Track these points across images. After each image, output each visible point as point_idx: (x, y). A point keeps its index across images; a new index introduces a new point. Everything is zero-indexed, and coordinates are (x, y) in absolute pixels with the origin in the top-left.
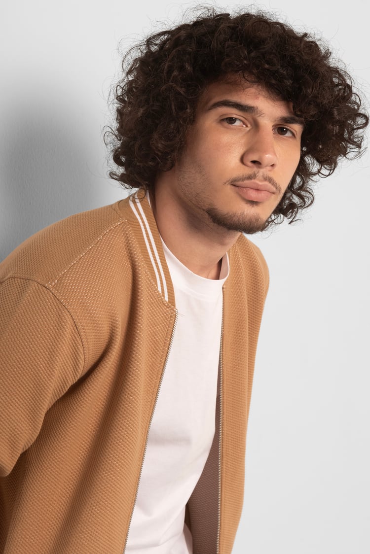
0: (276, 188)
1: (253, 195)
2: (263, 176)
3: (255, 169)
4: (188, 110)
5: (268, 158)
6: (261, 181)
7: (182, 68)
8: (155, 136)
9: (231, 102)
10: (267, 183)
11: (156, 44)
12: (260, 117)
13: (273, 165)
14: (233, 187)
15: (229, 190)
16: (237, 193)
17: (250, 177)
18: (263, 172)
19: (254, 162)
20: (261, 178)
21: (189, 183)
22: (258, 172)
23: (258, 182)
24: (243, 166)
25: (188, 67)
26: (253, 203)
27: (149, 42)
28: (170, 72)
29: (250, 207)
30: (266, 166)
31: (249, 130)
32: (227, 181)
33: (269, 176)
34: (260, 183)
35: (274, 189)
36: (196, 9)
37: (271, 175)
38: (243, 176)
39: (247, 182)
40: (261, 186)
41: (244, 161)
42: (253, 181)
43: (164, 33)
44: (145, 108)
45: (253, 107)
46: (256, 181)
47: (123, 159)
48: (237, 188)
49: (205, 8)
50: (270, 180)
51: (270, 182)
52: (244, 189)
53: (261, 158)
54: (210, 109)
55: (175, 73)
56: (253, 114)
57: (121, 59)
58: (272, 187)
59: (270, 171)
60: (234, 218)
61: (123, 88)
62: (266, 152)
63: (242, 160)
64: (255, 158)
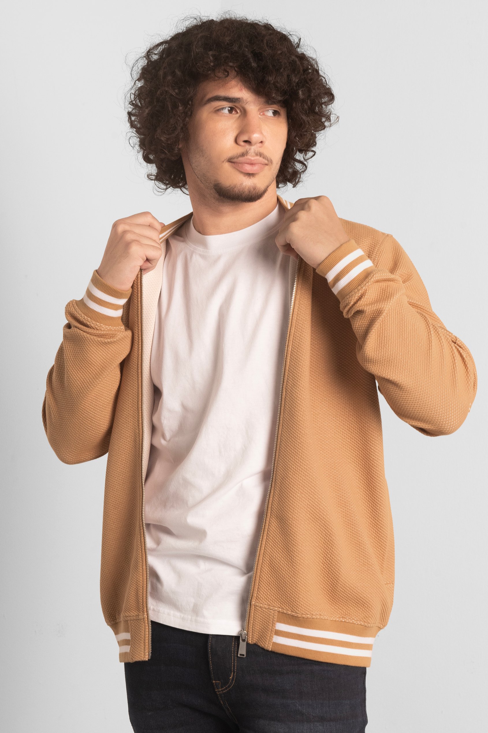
0: (268, 160)
1: (248, 168)
2: (254, 152)
3: (247, 146)
4: (180, 108)
5: (256, 137)
6: (253, 156)
7: (173, 73)
8: (159, 131)
9: (221, 97)
10: (258, 157)
11: (155, 54)
12: (247, 105)
13: (261, 142)
14: (230, 164)
15: (227, 166)
16: (234, 168)
17: (243, 155)
18: (253, 149)
19: (245, 141)
20: (253, 154)
21: (197, 166)
22: (250, 149)
23: (251, 157)
24: (237, 146)
25: (178, 73)
26: (250, 175)
27: (149, 53)
28: (165, 77)
29: (248, 179)
30: (256, 144)
31: (240, 116)
32: (224, 160)
33: (260, 151)
34: (253, 158)
35: (266, 162)
36: (185, 20)
37: (262, 150)
38: (238, 154)
39: (241, 159)
40: (254, 160)
41: (238, 142)
42: (246, 157)
43: (161, 44)
44: (149, 108)
45: (239, 98)
46: (249, 157)
47: (151, 157)
48: (233, 164)
49: (191, 18)
50: (260, 155)
51: (261, 156)
52: (239, 164)
53: (250, 138)
54: (206, 104)
55: (169, 78)
56: (240, 103)
57: (130, 70)
58: (264, 160)
59: (260, 147)
60: (235, 189)
61: (134, 94)
62: (253, 132)
63: (236, 141)
64: (246, 138)
